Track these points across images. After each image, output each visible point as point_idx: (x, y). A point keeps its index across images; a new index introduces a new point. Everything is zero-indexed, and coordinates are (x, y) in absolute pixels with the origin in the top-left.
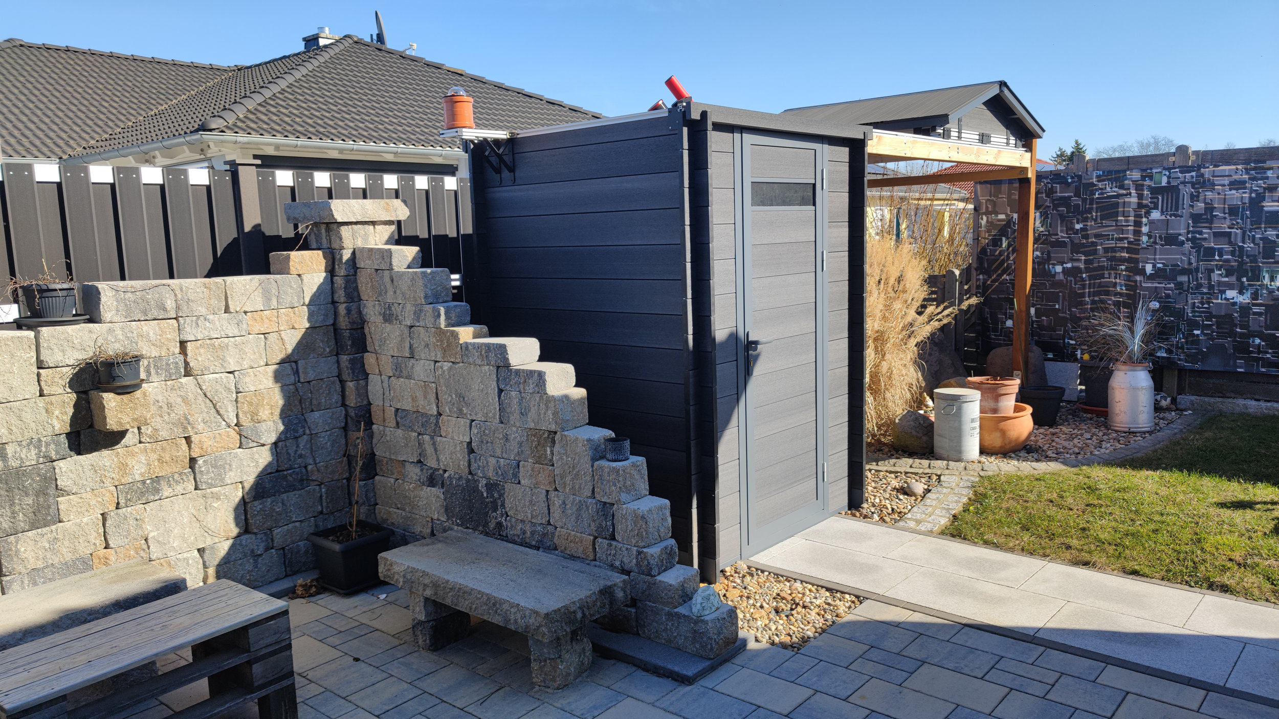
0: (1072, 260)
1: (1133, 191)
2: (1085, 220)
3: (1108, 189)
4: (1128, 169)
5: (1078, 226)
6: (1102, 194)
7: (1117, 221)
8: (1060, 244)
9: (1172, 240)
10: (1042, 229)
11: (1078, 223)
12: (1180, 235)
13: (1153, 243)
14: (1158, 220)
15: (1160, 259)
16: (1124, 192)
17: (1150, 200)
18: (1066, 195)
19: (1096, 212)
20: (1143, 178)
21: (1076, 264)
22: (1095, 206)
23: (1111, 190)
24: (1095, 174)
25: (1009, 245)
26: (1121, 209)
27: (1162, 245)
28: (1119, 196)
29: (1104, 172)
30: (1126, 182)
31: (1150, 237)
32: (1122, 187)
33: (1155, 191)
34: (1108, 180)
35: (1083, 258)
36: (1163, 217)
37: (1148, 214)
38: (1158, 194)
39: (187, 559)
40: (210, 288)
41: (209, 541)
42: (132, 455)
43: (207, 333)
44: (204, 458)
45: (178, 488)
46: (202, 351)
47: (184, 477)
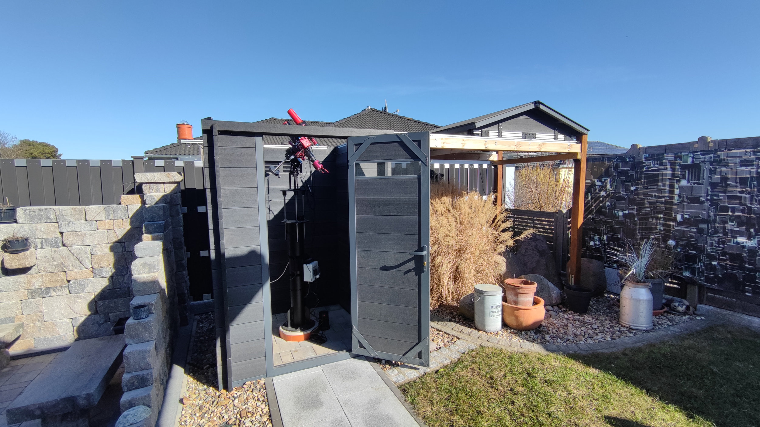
0: (628, 209)
1: (668, 167)
2: (637, 184)
3: (652, 166)
4: (666, 153)
5: (632, 188)
6: (648, 168)
7: (658, 185)
8: (621, 199)
9: (696, 200)
10: (611, 189)
11: (632, 186)
12: (701, 196)
13: (682, 201)
14: (686, 186)
15: (687, 212)
16: (663, 167)
17: (680, 173)
18: (626, 169)
19: (644, 180)
20: (676, 158)
21: (631, 212)
22: (643, 176)
23: (654, 166)
24: (644, 156)
25: (592, 198)
26: (660, 178)
27: (688, 203)
28: (659, 170)
29: (649, 155)
30: (664, 161)
31: (680, 197)
32: (661, 164)
33: (684, 167)
34: (652, 160)
35: (636, 207)
36: (689, 185)
37: (678, 181)
38: (686, 169)
39: (62, 322)
40: (76, 211)
41: (75, 316)
42: (35, 278)
43: (73, 229)
44: (73, 281)
45: (60, 292)
46: (72, 236)
47: (63, 288)
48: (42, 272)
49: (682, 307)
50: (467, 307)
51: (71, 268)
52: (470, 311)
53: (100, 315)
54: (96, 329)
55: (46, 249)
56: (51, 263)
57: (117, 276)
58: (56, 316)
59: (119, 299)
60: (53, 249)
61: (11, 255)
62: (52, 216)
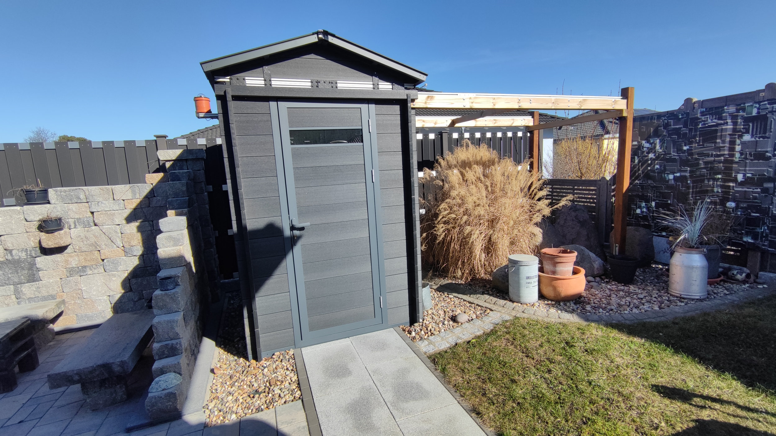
0: (680, 171)
1: (729, 121)
2: (691, 143)
3: (709, 121)
4: (726, 106)
5: (685, 148)
6: (704, 124)
7: (716, 143)
8: (673, 160)
9: (761, 156)
10: (660, 151)
11: (685, 146)
12: (767, 152)
13: (744, 158)
14: (749, 142)
15: (749, 170)
16: (722, 122)
17: (742, 127)
18: (678, 127)
19: (700, 137)
20: (738, 111)
21: (683, 174)
22: (698, 133)
23: (711, 121)
24: (699, 111)
25: (639, 162)
26: (719, 134)
27: (751, 160)
28: (717, 125)
29: (706, 109)
30: (724, 115)
31: (741, 154)
32: (720, 118)
33: (747, 120)
34: (710, 114)
35: (689, 169)
36: (753, 139)
37: (740, 137)
38: (750, 122)
39: (101, 299)
40: (103, 190)
41: (112, 293)
42: (71, 257)
43: (103, 209)
44: (107, 260)
45: (95, 271)
46: (102, 216)
47: (98, 267)
48: (78, 251)
49: (741, 275)
50: (500, 279)
51: (104, 247)
52: (504, 283)
53: (134, 292)
54: (132, 306)
55: (79, 229)
56: (85, 242)
57: (147, 254)
58: (94, 293)
59: (151, 277)
60: (86, 229)
61: (47, 235)
62: (82, 196)
